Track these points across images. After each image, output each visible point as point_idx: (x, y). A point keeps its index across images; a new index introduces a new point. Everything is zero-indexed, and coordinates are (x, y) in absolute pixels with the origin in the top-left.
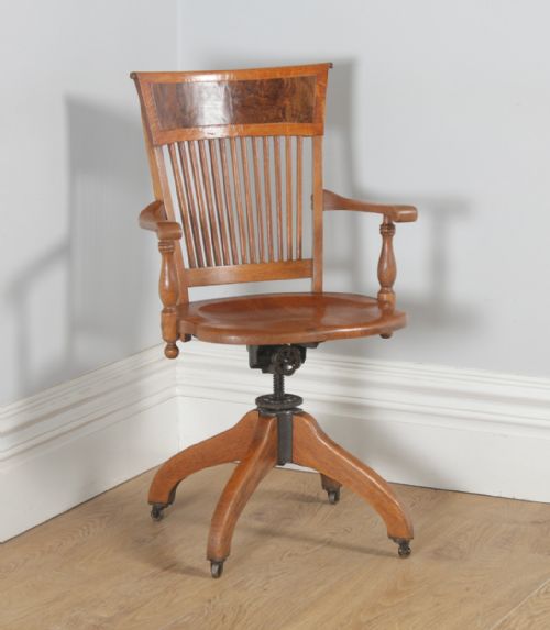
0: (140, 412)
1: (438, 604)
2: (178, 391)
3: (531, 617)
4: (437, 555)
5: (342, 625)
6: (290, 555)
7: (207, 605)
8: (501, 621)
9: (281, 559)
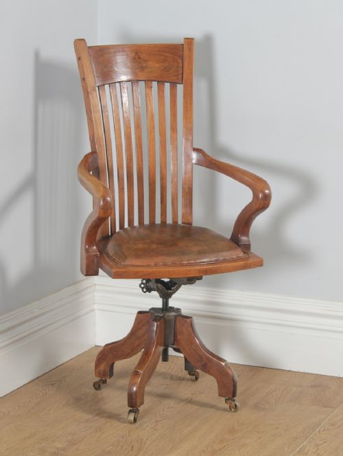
0: (79, 317)
1: (260, 438)
2: (95, 307)
3: (317, 445)
4: (257, 407)
5: (204, 451)
6: (168, 408)
7: (121, 439)
8: (299, 449)
9: (163, 410)
